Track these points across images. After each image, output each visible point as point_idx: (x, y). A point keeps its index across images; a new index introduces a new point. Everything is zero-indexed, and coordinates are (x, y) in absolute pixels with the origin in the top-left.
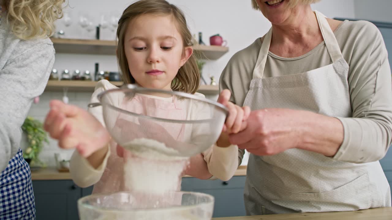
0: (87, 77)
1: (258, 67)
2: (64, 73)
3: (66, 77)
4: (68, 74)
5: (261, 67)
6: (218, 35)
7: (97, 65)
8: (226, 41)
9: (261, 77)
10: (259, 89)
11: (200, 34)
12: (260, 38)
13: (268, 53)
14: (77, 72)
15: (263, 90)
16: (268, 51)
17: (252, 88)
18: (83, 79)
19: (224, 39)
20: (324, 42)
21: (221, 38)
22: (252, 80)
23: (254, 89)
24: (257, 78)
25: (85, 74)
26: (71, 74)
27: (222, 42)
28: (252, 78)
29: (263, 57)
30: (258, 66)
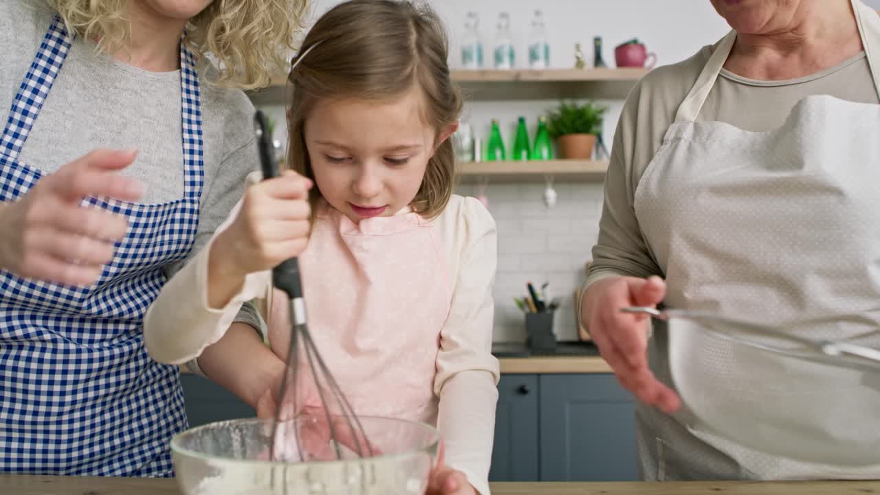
1: (692, 99)
5: (697, 99)
6: (635, 42)
8: (654, 55)
9: (693, 119)
10: (682, 141)
11: (597, 41)
12: (711, 46)
13: (718, 72)
15: (690, 144)
16: (721, 67)
17: (668, 140)
19: (649, 50)
20: (865, 53)
21: (642, 47)
22: (674, 125)
23: (672, 143)
24: (683, 120)
27: (645, 57)
28: (673, 121)
29: (708, 79)
30: (691, 97)
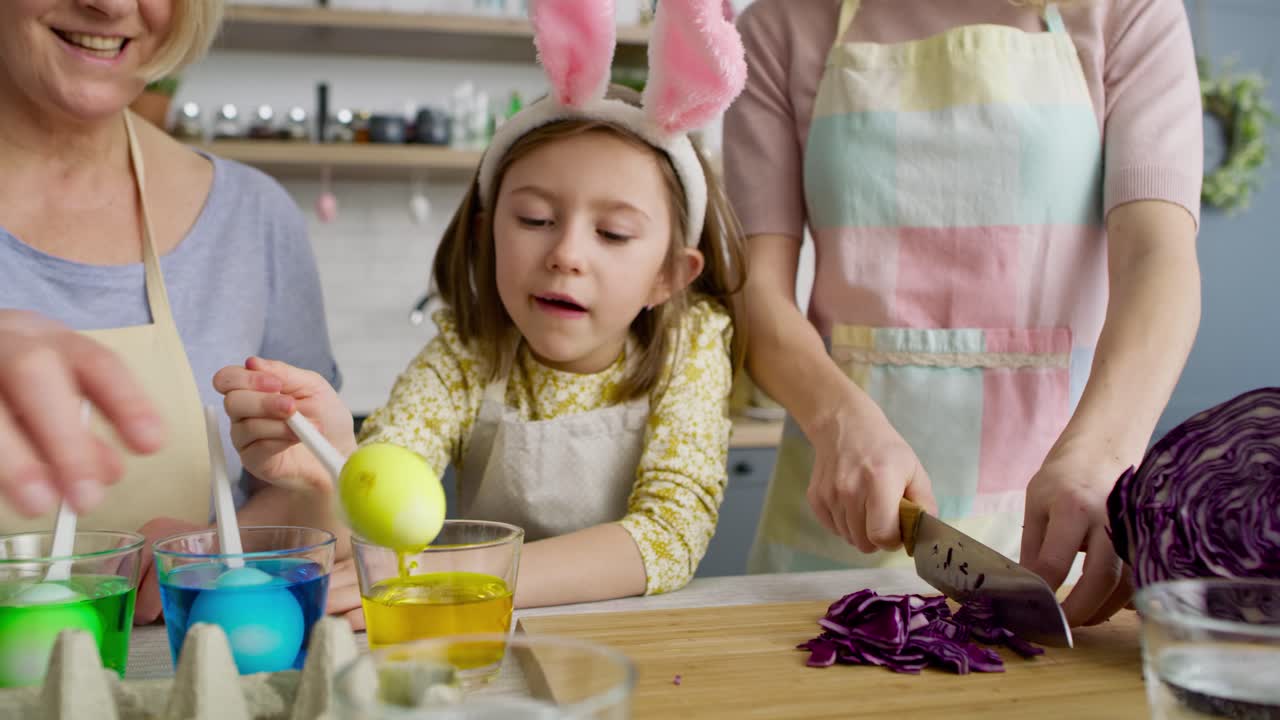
0: (298, 131)
2: (221, 117)
3: (230, 129)
4: (234, 120)
7: (323, 92)
14: (265, 113)
18: (284, 136)
25: (291, 120)
26: (246, 121)
